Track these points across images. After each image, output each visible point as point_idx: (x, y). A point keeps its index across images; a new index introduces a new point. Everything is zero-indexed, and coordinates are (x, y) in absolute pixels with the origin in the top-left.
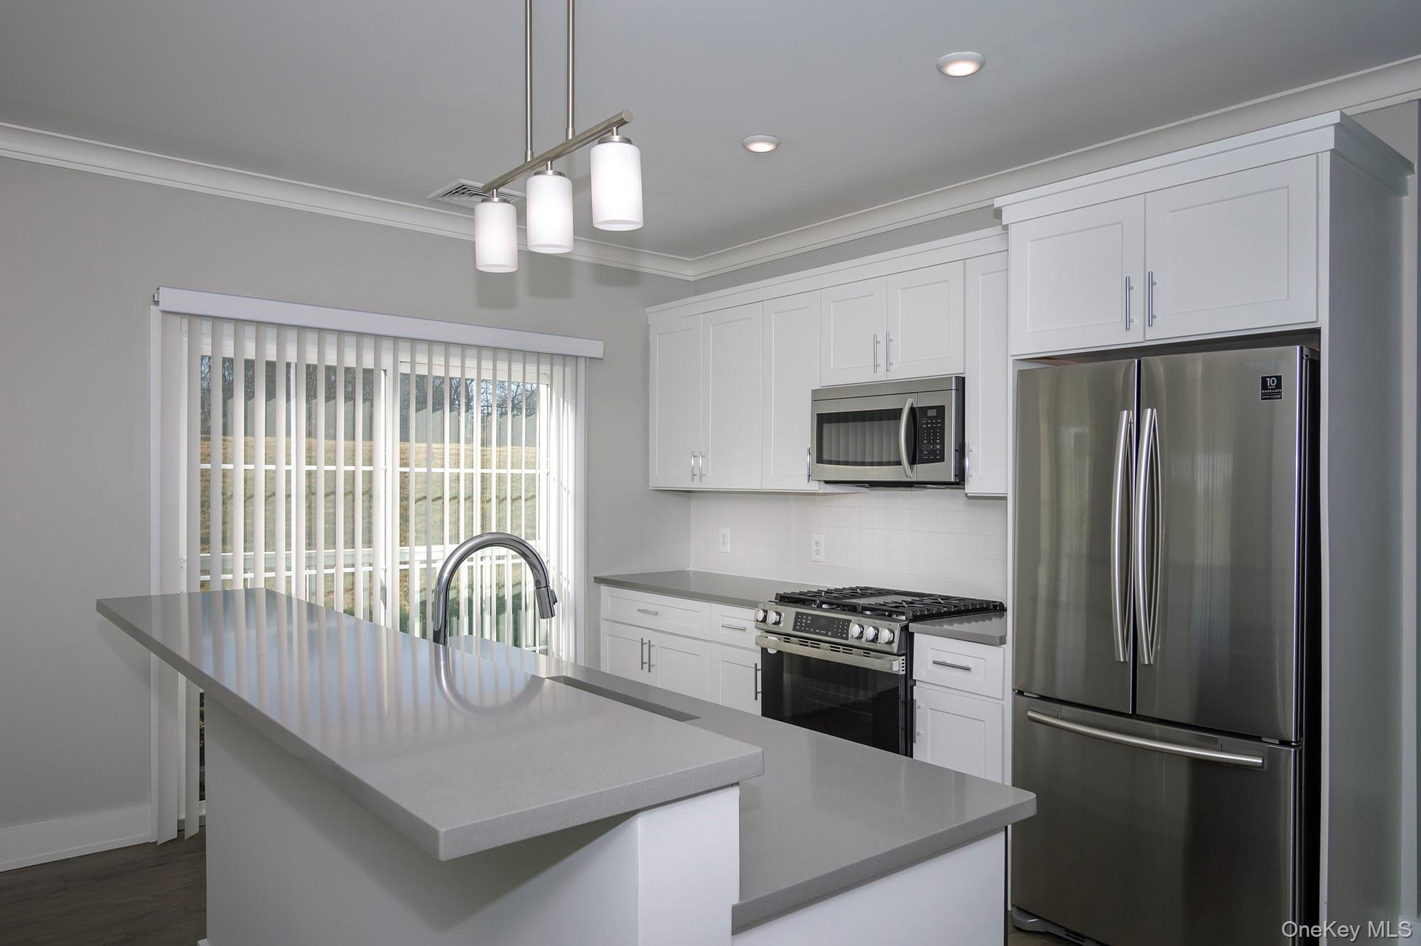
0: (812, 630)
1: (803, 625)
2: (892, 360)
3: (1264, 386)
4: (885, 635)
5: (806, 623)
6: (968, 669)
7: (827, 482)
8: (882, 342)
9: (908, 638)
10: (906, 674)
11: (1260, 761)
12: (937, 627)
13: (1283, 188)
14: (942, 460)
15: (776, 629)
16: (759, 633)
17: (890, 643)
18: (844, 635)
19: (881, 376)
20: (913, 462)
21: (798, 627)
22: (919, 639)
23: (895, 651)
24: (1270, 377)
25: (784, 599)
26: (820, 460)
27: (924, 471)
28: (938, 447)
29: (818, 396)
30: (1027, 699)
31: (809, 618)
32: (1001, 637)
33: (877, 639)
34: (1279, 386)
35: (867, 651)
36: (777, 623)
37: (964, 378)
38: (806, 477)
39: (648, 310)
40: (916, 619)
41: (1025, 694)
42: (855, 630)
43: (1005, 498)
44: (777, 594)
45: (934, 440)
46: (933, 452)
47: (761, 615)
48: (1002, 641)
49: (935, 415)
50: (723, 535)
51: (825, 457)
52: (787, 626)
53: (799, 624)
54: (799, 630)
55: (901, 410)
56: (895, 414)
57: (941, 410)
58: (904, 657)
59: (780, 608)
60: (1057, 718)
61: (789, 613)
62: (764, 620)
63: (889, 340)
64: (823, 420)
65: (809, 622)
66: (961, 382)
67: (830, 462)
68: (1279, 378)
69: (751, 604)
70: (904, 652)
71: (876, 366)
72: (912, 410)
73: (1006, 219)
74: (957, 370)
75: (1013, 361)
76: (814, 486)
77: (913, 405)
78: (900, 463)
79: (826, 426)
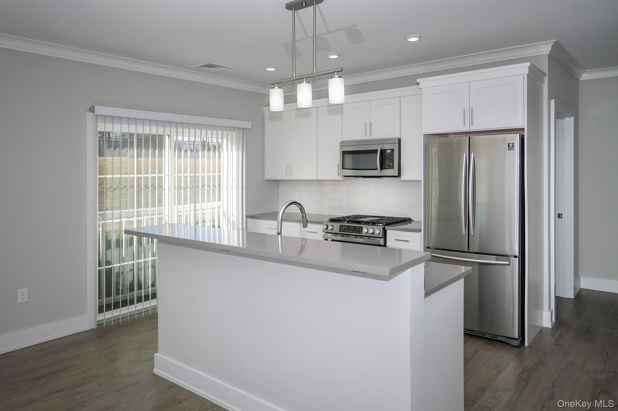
0: (347, 231)
1: (343, 229)
2: (372, 132)
3: (509, 146)
4: (377, 232)
5: (344, 229)
6: (408, 241)
7: (345, 176)
8: (368, 125)
9: (385, 232)
10: (384, 245)
11: (509, 263)
12: (395, 227)
13: (514, 84)
14: (393, 168)
15: (331, 231)
16: (324, 233)
17: (379, 234)
18: (361, 232)
19: (368, 137)
20: (382, 168)
21: (341, 230)
22: (388, 232)
23: (381, 236)
24: (511, 143)
25: (333, 220)
26: (343, 168)
27: (389, 172)
28: (391, 163)
29: (342, 144)
30: (431, 249)
31: (346, 227)
32: (420, 229)
33: (374, 233)
34: (513, 146)
35: (369, 237)
36: (332, 229)
37: (400, 139)
38: (337, 174)
39: (264, 108)
40: (387, 225)
41: (430, 248)
42: (365, 230)
43: (421, 181)
44: (329, 219)
45: (390, 161)
46: (390, 165)
47: (325, 227)
48: (420, 231)
49: (390, 152)
50: (294, 197)
51: (345, 167)
52: (337, 230)
53: (341, 229)
54: (342, 231)
55: (377, 150)
56: (375, 152)
57: (392, 150)
58: (383, 239)
59: (333, 224)
60: (442, 255)
61: (337, 226)
62: (327, 228)
63: (371, 124)
64: (344, 153)
65: (345, 228)
67: (347, 169)
68: (513, 144)
69: (321, 223)
70: (384, 237)
71: (366, 133)
72: (381, 150)
73: (421, 86)
74: (397, 136)
75: (424, 135)
76: (340, 178)
77: (382, 149)
78: (377, 169)
79: (345, 156)
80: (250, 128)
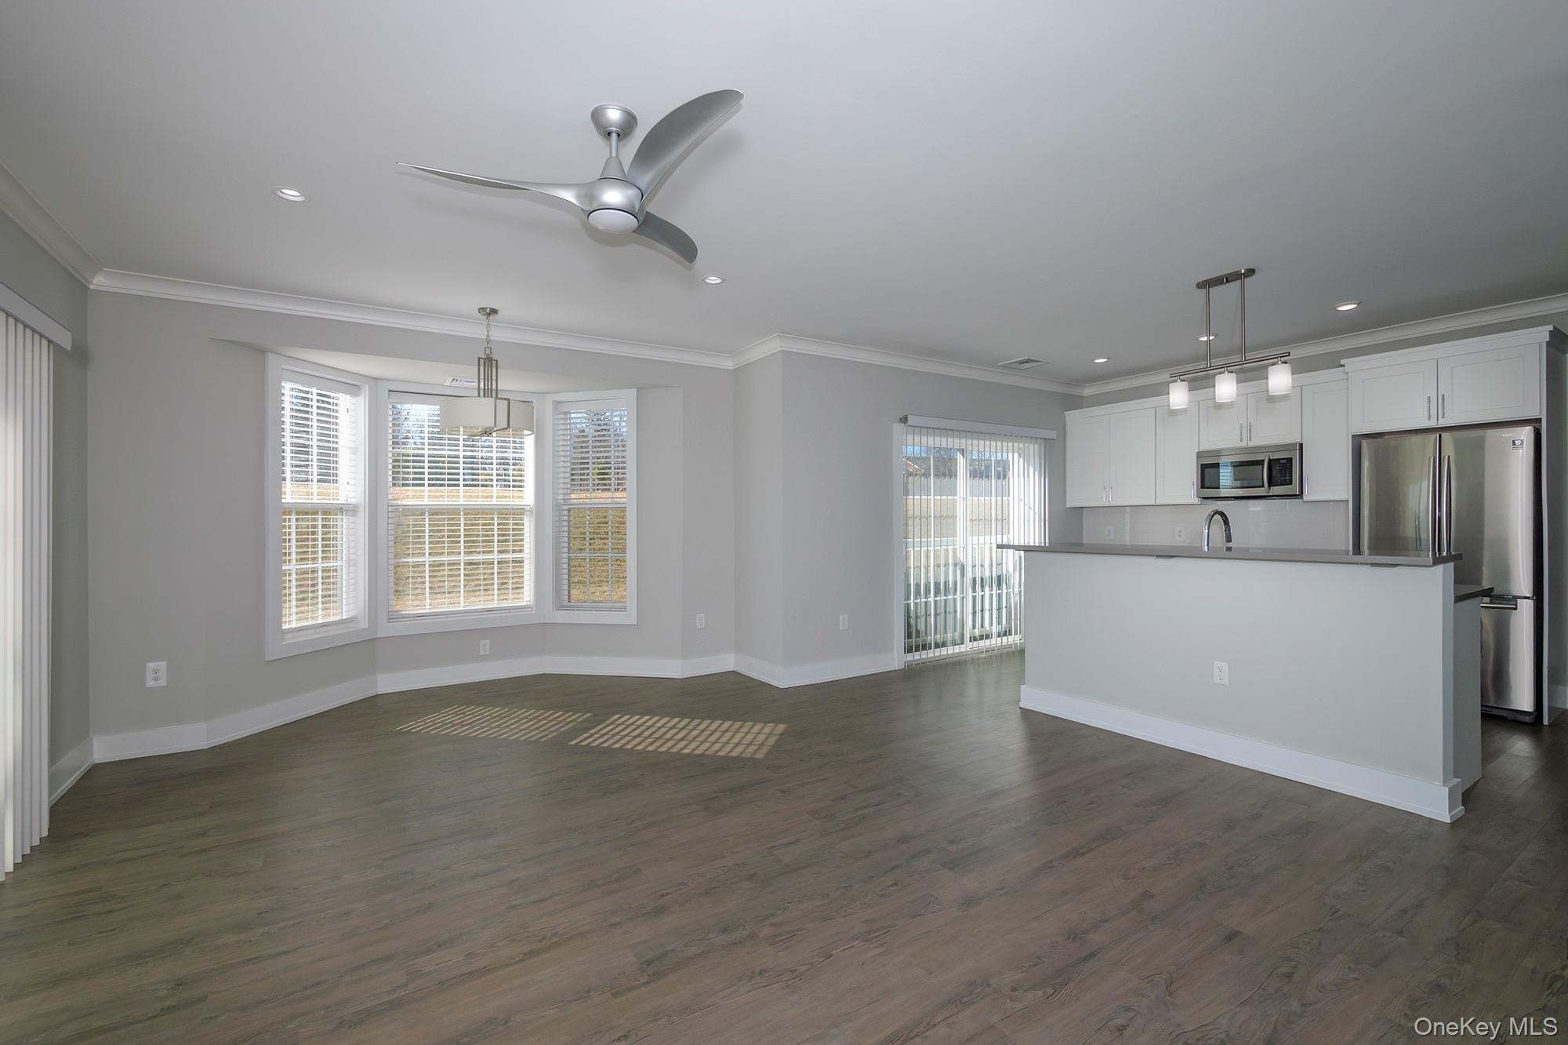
2: (1253, 436)
3: (1513, 444)
7: (1204, 498)
8: (1245, 427)
13: (1520, 357)
14: (1289, 484)
19: (1245, 444)
20: (1270, 485)
24: (1518, 440)
26: (1203, 487)
27: (1277, 490)
28: (1287, 478)
29: (1200, 455)
34: (1522, 444)
37: (1302, 444)
38: (1193, 496)
39: (1066, 413)
43: (1347, 501)
45: (1285, 474)
46: (1285, 480)
49: (1285, 462)
50: (1109, 531)
51: (1206, 485)
55: (1264, 460)
56: (1260, 463)
57: (1290, 460)
63: (1250, 426)
64: (1204, 467)
66: (1301, 445)
67: (1210, 488)
68: (1522, 441)
71: (1242, 439)
72: (1270, 461)
73: (1347, 368)
74: (1298, 440)
75: (1353, 436)
76: (1196, 501)
77: (1271, 458)
78: (1263, 486)
79: (1206, 470)
80: (1055, 437)
